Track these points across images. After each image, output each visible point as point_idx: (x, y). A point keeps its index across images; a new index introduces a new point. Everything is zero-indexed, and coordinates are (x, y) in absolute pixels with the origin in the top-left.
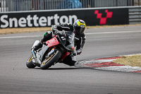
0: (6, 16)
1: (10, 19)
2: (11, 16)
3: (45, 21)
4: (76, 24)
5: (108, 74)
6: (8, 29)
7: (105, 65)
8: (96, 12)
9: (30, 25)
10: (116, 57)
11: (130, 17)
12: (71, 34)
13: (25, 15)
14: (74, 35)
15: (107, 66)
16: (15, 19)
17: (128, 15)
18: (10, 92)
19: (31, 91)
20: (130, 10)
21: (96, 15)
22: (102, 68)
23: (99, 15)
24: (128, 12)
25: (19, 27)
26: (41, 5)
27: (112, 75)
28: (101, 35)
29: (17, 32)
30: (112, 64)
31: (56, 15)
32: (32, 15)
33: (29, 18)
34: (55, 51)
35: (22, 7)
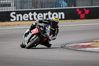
2: (18, 13)
4: (52, 19)
6: (15, 22)
7: (83, 47)
8: (78, 10)
10: (92, 42)
15: (85, 48)
21: (78, 12)
22: (82, 49)
23: (80, 12)
26: (39, 5)
28: (81, 26)
29: (22, 24)
30: (89, 46)
32: (33, 12)
35: (25, 6)
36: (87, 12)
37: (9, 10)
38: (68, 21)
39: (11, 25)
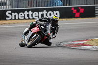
0: (10, 12)
1: (13, 14)
2: (13, 11)
3: (37, 15)
4: (52, 17)
5: (81, 51)
6: (11, 21)
7: (78, 45)
8: (73, 9)
9: (27, 17)
10: (87, 40)
11: (96, 12)
12: (48, 24)
13: (23, 11)
14: (50, 24)
16: (16, 14)
17: (95, 11)
18: (13, 64)
19: (27, 63)
20: (96, 8)
23: (75, 11)
24: (95, 9)
25: (19, 19)
26: (34, 4)
27: (83, 52)
28: (76, 24)
29: (18, 23)
30: (84, 45)
31: (45, 11)
32: (28, 11)
33: (26, 13)
34: (37, 36)
35: (21, 5)
36: (82, 10)
37: (4, 9)
38: (63, 19)
39: (6, 24)
